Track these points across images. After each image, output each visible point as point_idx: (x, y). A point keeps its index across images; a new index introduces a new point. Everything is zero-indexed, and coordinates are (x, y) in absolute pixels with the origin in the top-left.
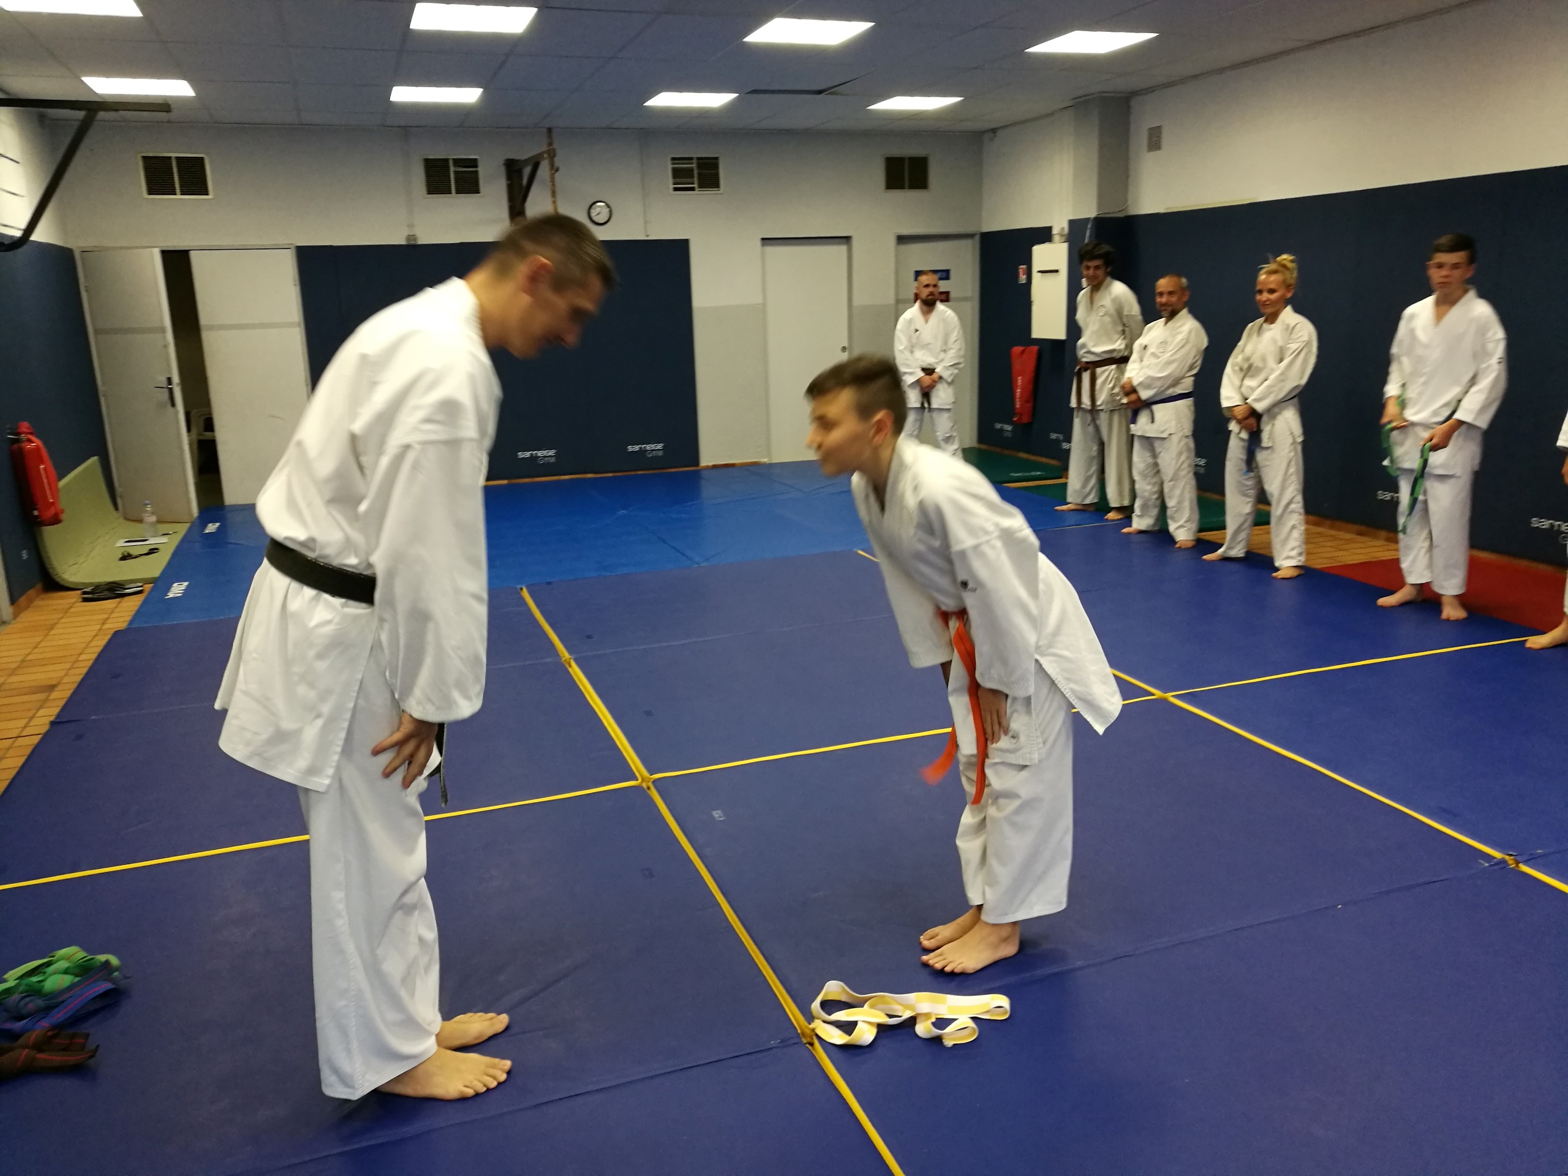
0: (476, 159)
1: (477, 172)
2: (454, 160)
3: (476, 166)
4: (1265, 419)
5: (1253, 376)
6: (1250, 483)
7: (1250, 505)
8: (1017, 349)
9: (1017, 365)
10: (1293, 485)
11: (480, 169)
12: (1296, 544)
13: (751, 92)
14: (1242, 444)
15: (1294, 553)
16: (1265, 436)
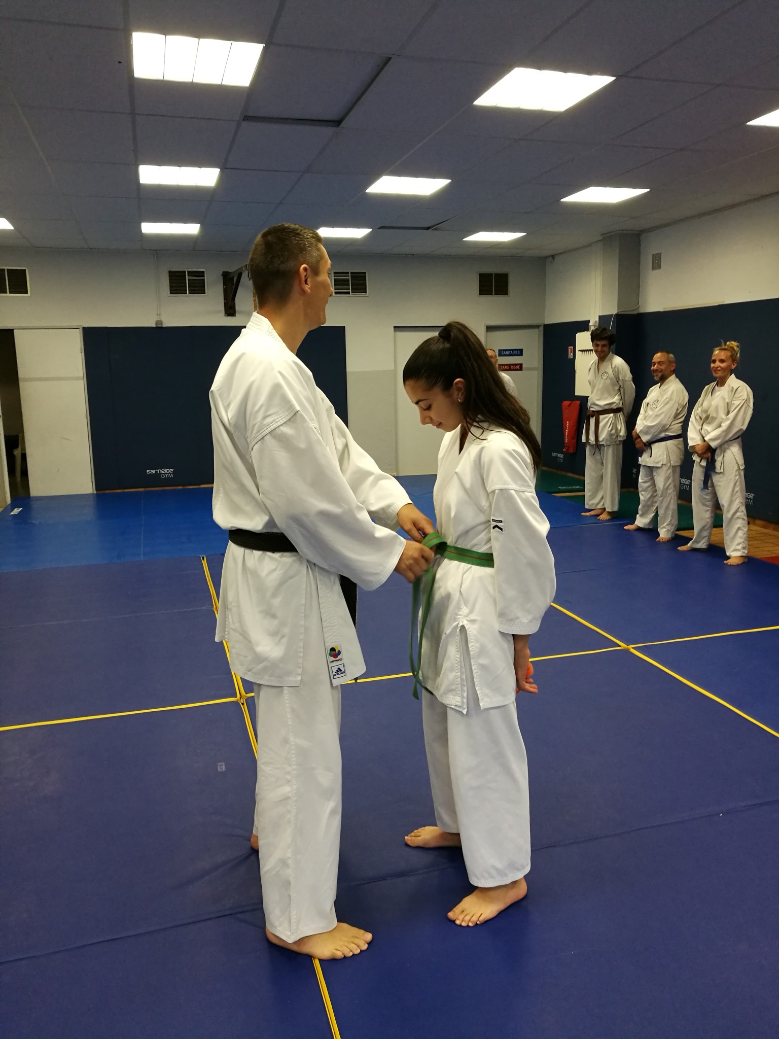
0: (203, 272)
1: (204, 279)
2: (188, 272)
3: (204, 276)
4: (718, 452)
5: (709, 423)
6: (707, 497)
7: (709, 512)
8: (566, 403)
9: (566, 413)
10: (738, 499)
11: (205, 278)
12: (741, 540)
13: (381, 228)
14: (702, 470)
15: (739, 547)
16: (718, 464)
